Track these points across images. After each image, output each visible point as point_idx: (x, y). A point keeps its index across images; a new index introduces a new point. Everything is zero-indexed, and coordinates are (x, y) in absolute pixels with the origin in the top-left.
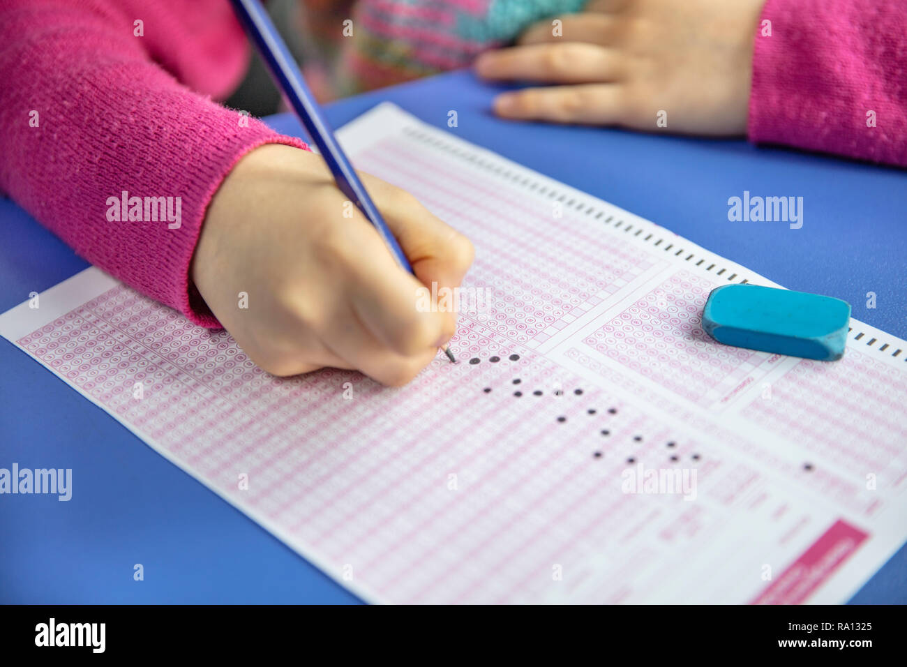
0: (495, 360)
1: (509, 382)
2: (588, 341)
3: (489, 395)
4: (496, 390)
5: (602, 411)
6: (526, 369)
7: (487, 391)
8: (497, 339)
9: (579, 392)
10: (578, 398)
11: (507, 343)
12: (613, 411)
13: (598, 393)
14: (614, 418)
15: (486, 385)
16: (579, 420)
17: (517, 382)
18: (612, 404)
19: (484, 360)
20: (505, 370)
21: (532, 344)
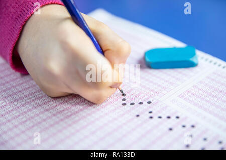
0: (141, 103)
1: (147, 113)
2: (181, 96)
3: (139, 118)
4: (141, 116)
5: (188, 126)
6: (154, 107)
7: (138, 116)
8: (142, 95)
9: (178, 118)
10: (178, 120)
11: (146, 97)
12: (193, 127)
13: (186, 118)
14: (194, 130)
15: (137, 114)
16: (178, 130)
17: (150, 113)
18: (193, 123)
19: (136, 104)
20: (145, 108)
21: (157, 97)
